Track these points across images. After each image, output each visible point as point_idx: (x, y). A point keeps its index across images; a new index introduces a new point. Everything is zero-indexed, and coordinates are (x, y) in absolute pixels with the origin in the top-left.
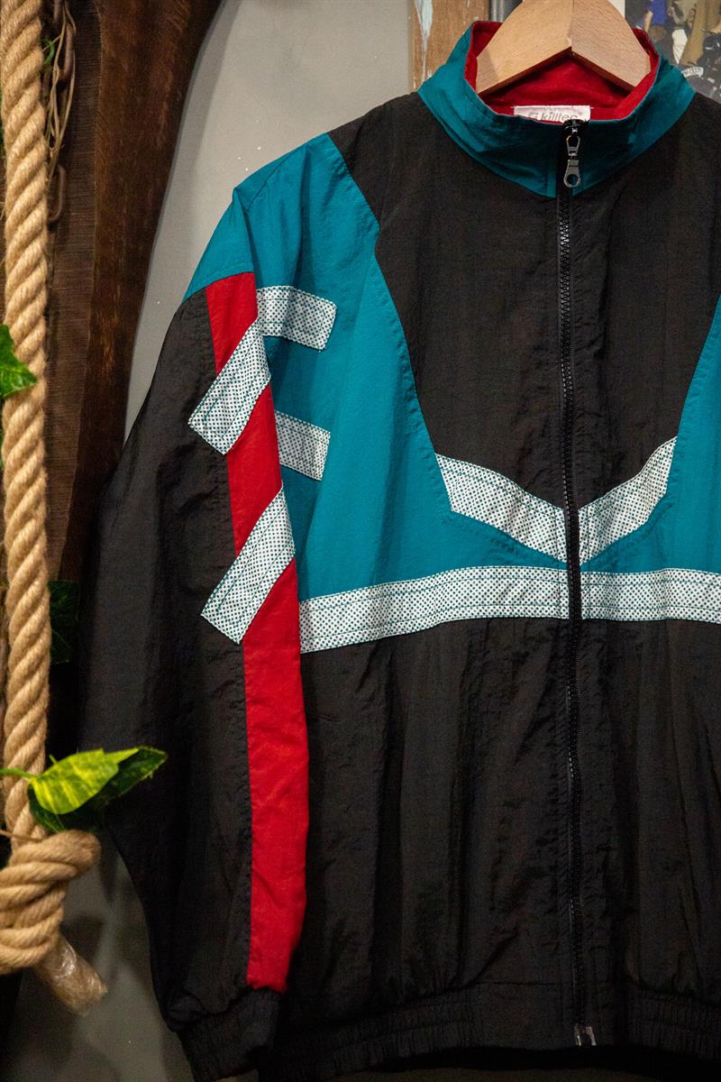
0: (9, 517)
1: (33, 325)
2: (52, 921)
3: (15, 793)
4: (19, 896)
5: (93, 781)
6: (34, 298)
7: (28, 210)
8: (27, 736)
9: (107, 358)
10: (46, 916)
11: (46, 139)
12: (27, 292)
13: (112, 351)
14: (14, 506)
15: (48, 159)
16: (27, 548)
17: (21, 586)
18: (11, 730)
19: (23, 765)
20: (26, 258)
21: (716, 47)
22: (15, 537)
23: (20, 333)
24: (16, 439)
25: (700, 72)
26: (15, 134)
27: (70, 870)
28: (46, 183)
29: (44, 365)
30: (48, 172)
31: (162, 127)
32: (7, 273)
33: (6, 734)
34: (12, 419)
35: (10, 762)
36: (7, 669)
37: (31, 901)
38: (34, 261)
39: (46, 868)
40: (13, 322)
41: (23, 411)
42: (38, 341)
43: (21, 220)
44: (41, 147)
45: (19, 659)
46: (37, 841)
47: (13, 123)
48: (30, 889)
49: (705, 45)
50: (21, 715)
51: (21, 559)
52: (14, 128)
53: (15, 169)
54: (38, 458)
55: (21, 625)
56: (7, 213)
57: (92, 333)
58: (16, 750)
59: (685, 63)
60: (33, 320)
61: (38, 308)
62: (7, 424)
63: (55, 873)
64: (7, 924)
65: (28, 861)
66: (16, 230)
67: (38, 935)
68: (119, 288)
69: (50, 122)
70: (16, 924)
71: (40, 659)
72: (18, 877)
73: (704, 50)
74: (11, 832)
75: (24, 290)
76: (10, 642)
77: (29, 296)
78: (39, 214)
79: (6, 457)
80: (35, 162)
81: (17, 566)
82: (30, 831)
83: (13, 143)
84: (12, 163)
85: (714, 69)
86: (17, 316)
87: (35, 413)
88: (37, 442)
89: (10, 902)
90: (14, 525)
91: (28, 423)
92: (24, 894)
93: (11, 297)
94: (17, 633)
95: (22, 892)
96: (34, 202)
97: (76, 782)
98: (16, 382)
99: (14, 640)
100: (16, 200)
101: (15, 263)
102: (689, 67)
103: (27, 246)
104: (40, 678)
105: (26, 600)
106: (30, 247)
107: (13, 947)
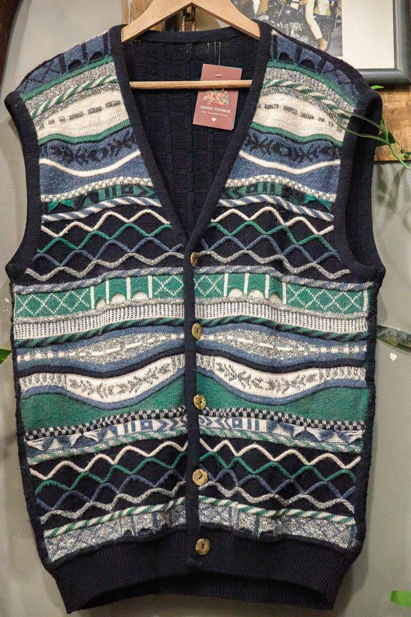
21: (274, 5)
25: (267, 18)
49: (269, 5)
59: (260, 14)
73: (269, 7)
85: (274, 16)
102: (261, 16)
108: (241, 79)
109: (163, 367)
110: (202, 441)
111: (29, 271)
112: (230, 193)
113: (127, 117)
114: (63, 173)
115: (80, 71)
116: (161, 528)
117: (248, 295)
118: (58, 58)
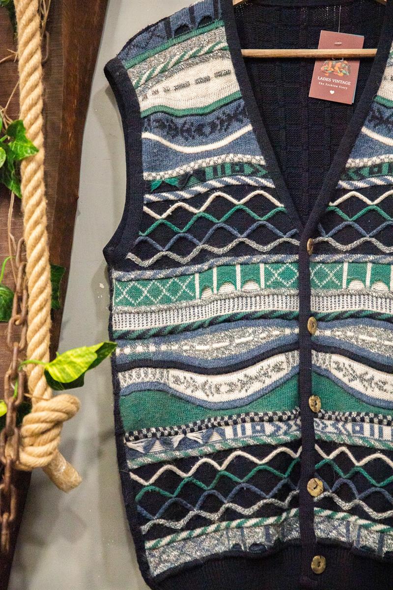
0: (27, 224)
1: (36, 118)
2: (54, 443)
3: (34, 373)
4: (38, 429)
5: (83, 363)
6: (36, 103)
7: (31, 55)
8: (40, 342)
9: (71, 139)
10: (52, 440)
11: (39, 15)
12: (32, 99)
13: (73, 136)
14: (30, 217)
15: (41, 27)
16: (38, 240)
17: (35, 260)
18: (31, 339)
19: (38, 358)
20: (31, 81)
22: (30, 234)
23: (29, 123)
24: (29, 181)
26: (23, 13)
27: (64, 416)
28: (40, 40)
29: (43, 140)
30: (41, 34)
31: (97, 12)
32: (20, 90)
33: (28, 342)
34: (27, 170)
35: (31, 356)
36: (28, 306)
37: (44, 432)
38: (35, 83)
39: (52, 415)
40: (25, 117)
41: (32, 166)
42: (39, 127)
43: (28, 60)
44: (37, 19)
45: (34, 301)
46: (47, 400)
47: (21, 6)
48: (44, 426)
50: (36, 331)
51: (34, 246)
52: (22, 10)
53: (23, 32)
54: (42, 191)
55: (35, 282)
56: (19, 57)
57: (63, 125)
58: (34, 350)
60: (36, 115)
61: (39, 109)
62: (24, 173)
63: (57, 418)
64: (30, 444)
65: (43, 410)
66: (25, 66)
67: (47, 450)
68: (75, 101)
69: (40, 6)
70: (35, 444)
71: (46, 301)
72: (37, 419)
74: (32, 394)
75: (31, 99)
76: (29, 292)
77: (34, 102)
78: (37, 57)
79: (24, 191)
80: (34, 28)
81: (32, 250)
82: (43, 394)
83: (21, 18)
84: (22, 29)
86: (27, 113)
87: (39, 167)
88: (40, 182)
89: (32, 433)
90: (30, 228)
91: (35, 172)
92: (41, 428)
93: (23, 103)
94: (33, 287)
95: (39, 428)
96: (34, 51)
97: (73, 365)
98: (26, 152)
99: (31, 290)
100: (25, 49)
101: (25, 84)
103: (31, 75)
104: (46, 311)
105: (38, 268)
106: (33, 75)
107: (34, 456)
108: (363, 48)
109: (276, 365)
110: (317, 447)
111: (130, 256)
112: (351, 173)
113: (237, 88)
114: (167, 149)
115: (187, 36)
116: (274, 543)
117: (371, 287)
118: (163, 22)
